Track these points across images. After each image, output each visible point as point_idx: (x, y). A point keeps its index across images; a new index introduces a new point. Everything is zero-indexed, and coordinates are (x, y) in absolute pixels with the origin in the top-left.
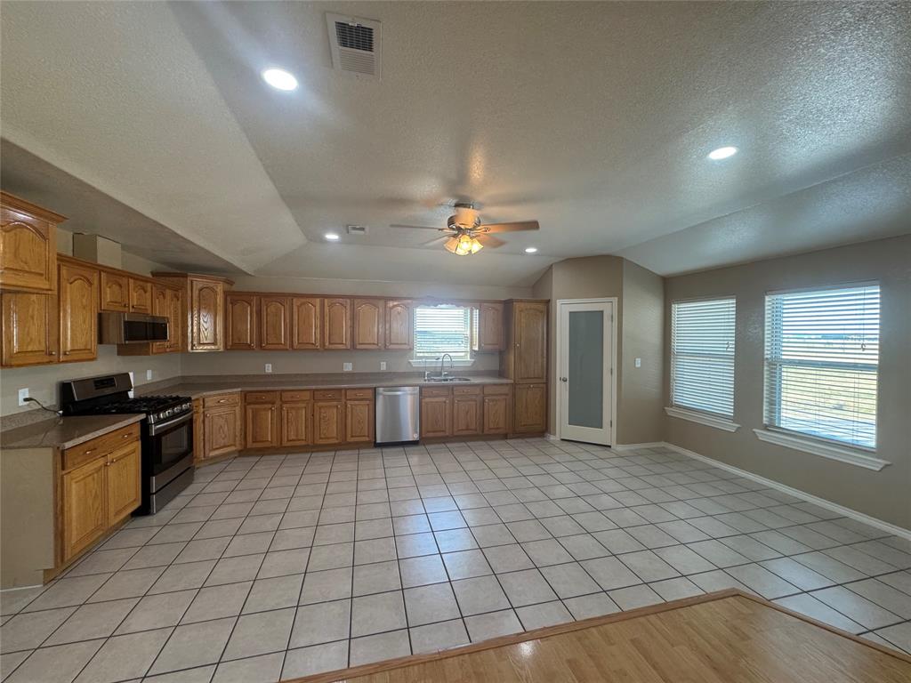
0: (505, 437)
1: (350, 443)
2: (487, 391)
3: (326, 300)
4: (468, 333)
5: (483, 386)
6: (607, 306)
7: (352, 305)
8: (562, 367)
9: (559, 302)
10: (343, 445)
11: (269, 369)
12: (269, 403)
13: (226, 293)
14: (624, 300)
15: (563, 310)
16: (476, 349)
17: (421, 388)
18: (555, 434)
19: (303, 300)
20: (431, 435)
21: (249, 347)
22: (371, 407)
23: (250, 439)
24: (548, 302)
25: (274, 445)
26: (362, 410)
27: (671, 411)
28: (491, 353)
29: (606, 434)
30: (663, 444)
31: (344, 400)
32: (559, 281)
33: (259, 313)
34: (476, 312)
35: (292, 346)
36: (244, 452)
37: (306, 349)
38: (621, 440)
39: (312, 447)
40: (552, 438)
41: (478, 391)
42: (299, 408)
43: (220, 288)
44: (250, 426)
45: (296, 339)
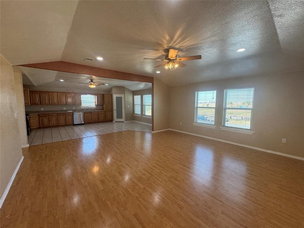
0: (104, 122)
1: (67, 125)
2: (99, 113)
3: (58, 93)
4: (95, 101)
5: (99, 112)
6: (122, 96)
7: (65, 94)
8: (115, 107)
9: (114, 95)
10: (66, 125)
11: (42, 109)
12: (46, 116)
13: (30, 91)
14: (125, 95)
15: (115, 96)
16: (96, 104)
17: (84, 112)
18: (114, 121)
19: (52, 93)
20: (87, 122)
21: (38, 104)
22: (72, 117)
23: (41, 125)
24: (112, 95)
25: (48, 126)
26: (70, 117)
27: (134, 115)
28: (100, 105)
29: (123, 119)
30: (133, 121)
31: (65, 115)
32: (114, 91)
33: (40, 96)
34: (96, 96)
35: (50, 104)
36: (39, 128)
37: (53, 104)
38: (126, 120)
39: (57, 126)
40: (114, 122)
41: (97, 113)
42: (53, 118)
43: (28, 90)
44: (41, 122)
45: (50, 102)
